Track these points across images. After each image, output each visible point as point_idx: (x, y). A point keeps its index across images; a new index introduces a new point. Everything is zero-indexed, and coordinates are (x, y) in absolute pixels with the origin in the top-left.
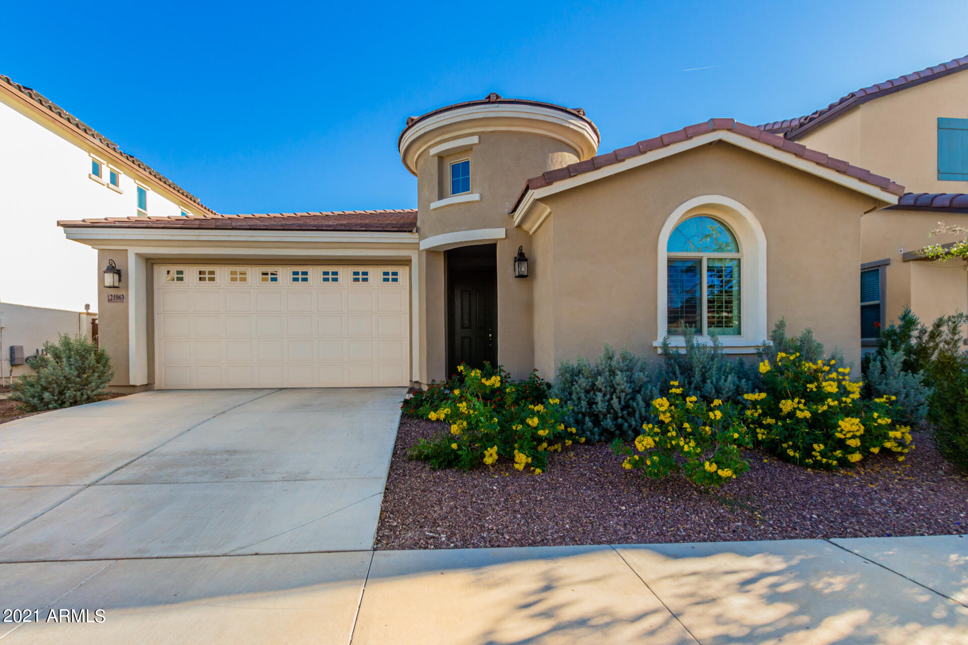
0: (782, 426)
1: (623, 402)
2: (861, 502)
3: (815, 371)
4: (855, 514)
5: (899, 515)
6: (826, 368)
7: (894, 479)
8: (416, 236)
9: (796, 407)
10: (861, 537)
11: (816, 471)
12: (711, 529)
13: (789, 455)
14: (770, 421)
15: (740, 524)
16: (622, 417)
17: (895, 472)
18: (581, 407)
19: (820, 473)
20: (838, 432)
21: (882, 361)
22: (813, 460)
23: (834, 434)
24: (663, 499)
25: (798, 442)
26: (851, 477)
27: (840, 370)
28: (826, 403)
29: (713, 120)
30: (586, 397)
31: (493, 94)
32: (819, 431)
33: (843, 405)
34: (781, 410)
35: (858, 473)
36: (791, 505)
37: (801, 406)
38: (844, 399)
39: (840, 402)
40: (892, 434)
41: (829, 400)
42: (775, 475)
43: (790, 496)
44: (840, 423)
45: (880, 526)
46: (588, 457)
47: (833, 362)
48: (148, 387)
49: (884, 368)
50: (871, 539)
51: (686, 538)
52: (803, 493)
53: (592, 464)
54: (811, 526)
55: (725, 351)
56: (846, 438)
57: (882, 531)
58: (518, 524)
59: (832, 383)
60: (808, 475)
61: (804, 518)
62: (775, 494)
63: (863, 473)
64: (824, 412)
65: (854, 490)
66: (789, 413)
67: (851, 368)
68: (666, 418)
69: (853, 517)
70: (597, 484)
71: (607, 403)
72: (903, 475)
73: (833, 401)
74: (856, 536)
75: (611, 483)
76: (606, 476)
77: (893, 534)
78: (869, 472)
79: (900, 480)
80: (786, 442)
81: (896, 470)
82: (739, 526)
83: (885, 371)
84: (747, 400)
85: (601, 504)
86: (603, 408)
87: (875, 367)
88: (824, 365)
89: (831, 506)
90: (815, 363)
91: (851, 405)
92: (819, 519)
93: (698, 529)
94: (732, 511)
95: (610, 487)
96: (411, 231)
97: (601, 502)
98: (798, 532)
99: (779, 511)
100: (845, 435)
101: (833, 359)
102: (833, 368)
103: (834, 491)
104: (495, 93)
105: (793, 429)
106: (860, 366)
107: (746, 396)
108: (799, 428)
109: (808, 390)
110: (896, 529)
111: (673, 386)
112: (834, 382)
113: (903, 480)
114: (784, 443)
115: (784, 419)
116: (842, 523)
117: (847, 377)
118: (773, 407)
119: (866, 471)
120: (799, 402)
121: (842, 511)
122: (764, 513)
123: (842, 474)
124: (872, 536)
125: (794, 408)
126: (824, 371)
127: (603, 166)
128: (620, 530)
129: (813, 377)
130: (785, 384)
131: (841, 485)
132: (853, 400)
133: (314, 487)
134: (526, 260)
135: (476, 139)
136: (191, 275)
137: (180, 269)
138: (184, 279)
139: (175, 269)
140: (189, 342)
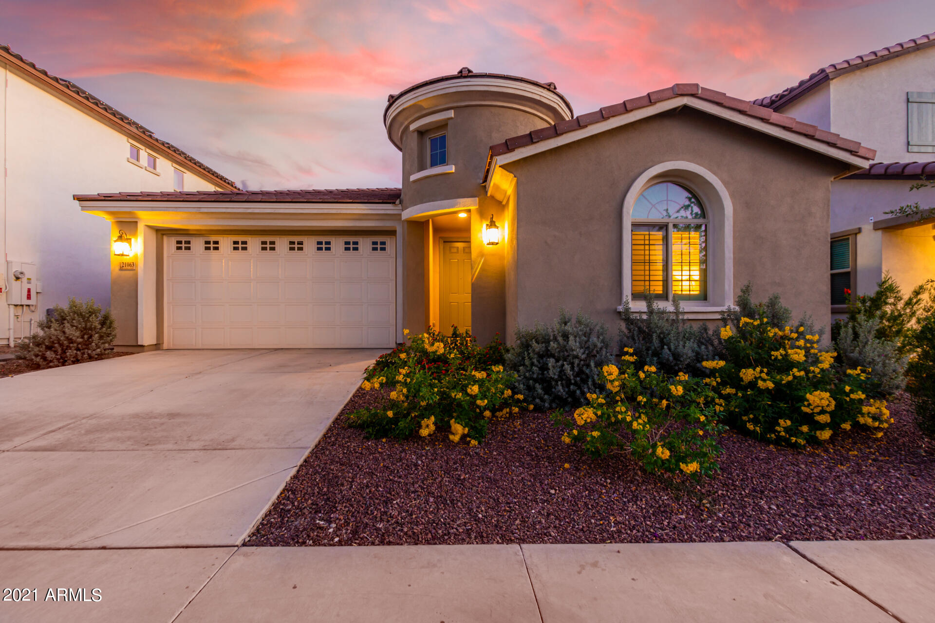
0: (742, 397)
1: (576, 369)
2: (829, 489)
3: (781, 337)
4: (822, 505)
5: (875, 508)
6: (795, 335)
7: (868, 460)
8: (400, 207)
9: (757, 376)
10: (829, 539)
11: (779, 448)
12: (648, 523)
13: (750, 430)
14: (729, 390)
15: (683, 517)
16: (576, 384)
17: (868, 450)
18: (533, 373)
19: (783, 450)
20: (805, 406)
21: (854, 328)
22: (775, 435)
23: (799, 408)
24: (601, 480)
25: (759, 415)
26: (818, 455)
27: (808, 337)
28: (791, 373)
29: (677, 85)
30: (539, 363)
31: (464, 68)
32: (784, 404)
33: (811, 375)
34: (741, 379)
35: (826, 451)
36: (747, 492)
37: (764, 375)
38: (812, 368)
39: (807, 372)
40: (865, 409)
41: (795, 370)
42: (733, 453)
43: (747, 479)
44: (808, 396)
45: (853, 524)
46: (534, 426)
47: (802, 329)
48: (157, 346)
49: (856, 335)
50: (841, 542)
51: (615, 536)
52: (763, 475)
53: (536, 435)
54: (768, 521)
55: (686, 317)
56: (813, 413)
57: (854, 530)
58: (426, 511)
59: (799, 351)
60: (771, 452)
61: (761, 510)
62: (730, 476)
63: (832, 451)
64: (789, 383)
65: (822, 472)
66: (750, 382)
67: (820, 336)
68: (614, 388)
69: (819, 508)
70: (533, 460)
71: (558, 370)
72: (877, 453)
73: (799, 371)
74: (822, 539)
75: (549, 458)
76: (546, 450)
77: (869, 535)
78: (839, 449)
79: (874, 460)
80: (746, 414)
81: (870, 448)
82: (681, 519)
83: (858, 338)
84: (706, 368)
85: (529, 486)
86: (555, 374)
87: (846, 333)
88: (792, 331)
89: (794, 494)
90: (781, 328)
91: (819, 376)
92: (778, 512)
93: (633, 522)
94: (677, 499)
95: (547, 464)
96: (394, 203)
97: (529, 483)
98: (751, 530)
99: (733, 499)
100: (812, 410)
101: (802, 326)
102: (801, 335)
103: (798, 473)
104: (467, 68)
105: (754, 400)
106: (830, 332)
107: (705, 364)
108: (760, 399)
109: (773, 358)
110: (871, 527)
111: (627, 353)
112: (801, 349)
113: (878, 460)
114: (744, 416)
115: (744, 388)
116: (805, 517)
117: (815, 345)
118: (734, 375)
119: (836, 448)
120: (762, 372)
121: (806, 500)
122: (714, 502)
123: (808, 452)
124: (841, 538)
125: (755, 378)
126: (792, 339)
127: (566, 133)
128: (540, 522)
129: (779, 343)
130: (749, 351)
131: (806, 465)
132: (822, 370)
133: (228, 457)
134: (497, 228)
135: (451, 114)
136: (198, 245)
137: (187, 239)
138: (191, 248)
139: (183, 239)
140: (195, 305)
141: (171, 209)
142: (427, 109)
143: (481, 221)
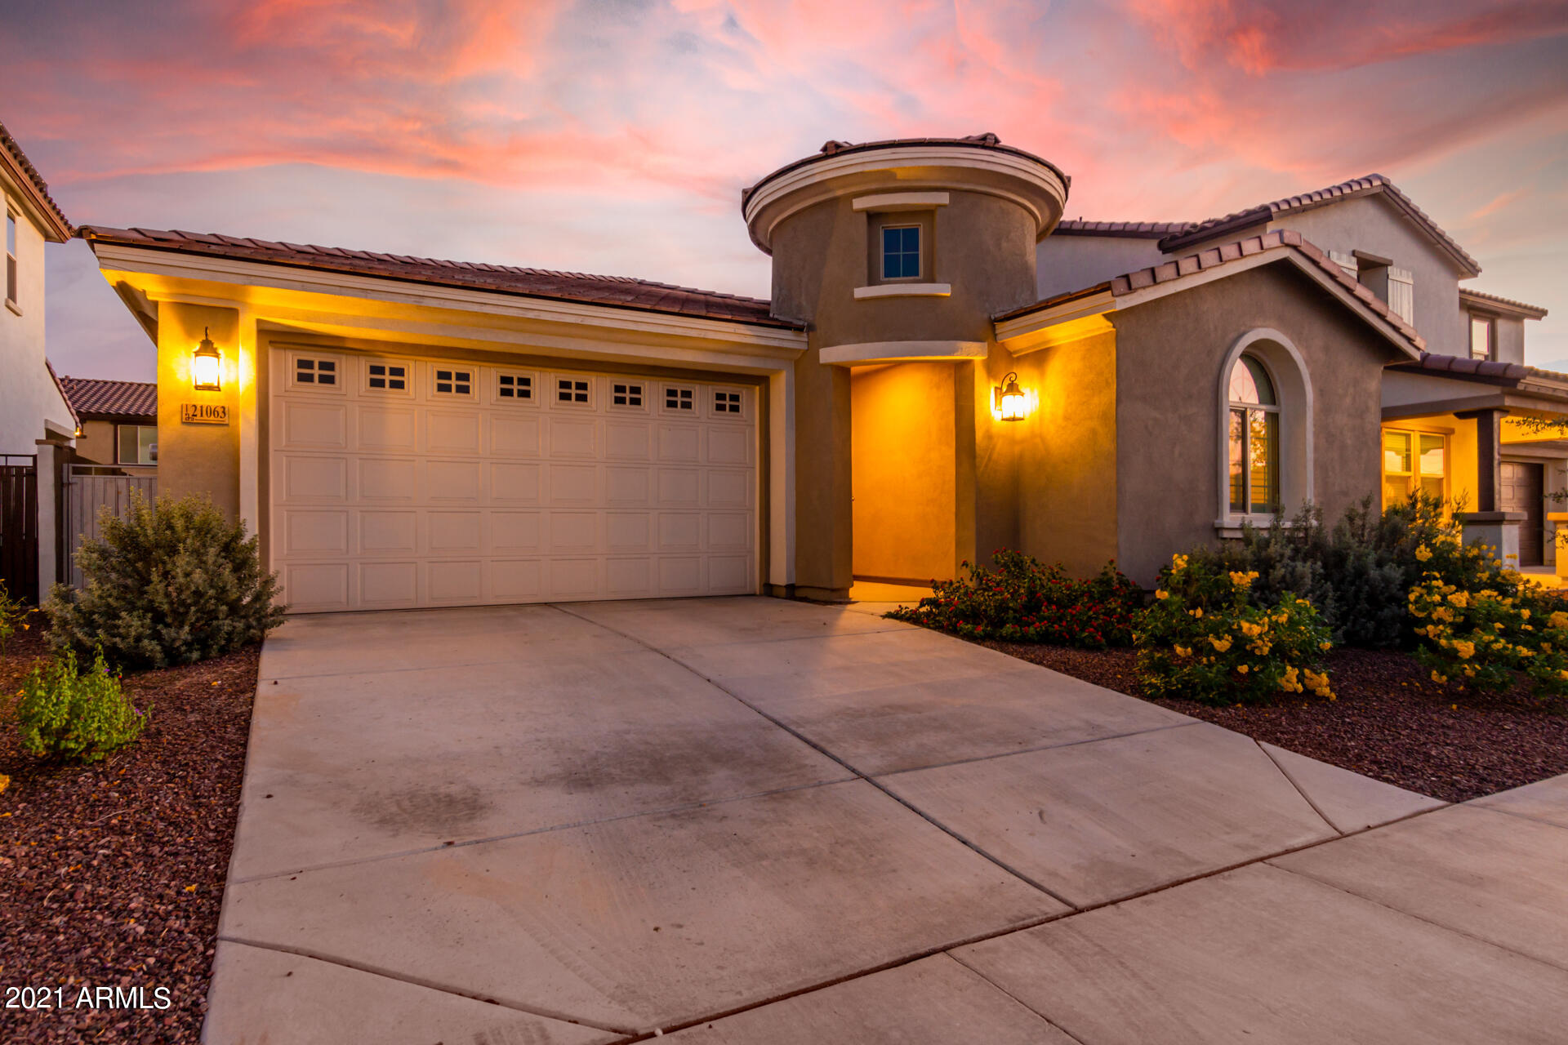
31: (989, 134)
134: (1022, 395)
135: (944, 198)
136: (353, 374)
137: (327, 358)
138: (337, 380)
139: (317, 358)
140: (347, 512)
141: (350, 291)
142: (900, 180)
143: (989, 382)
